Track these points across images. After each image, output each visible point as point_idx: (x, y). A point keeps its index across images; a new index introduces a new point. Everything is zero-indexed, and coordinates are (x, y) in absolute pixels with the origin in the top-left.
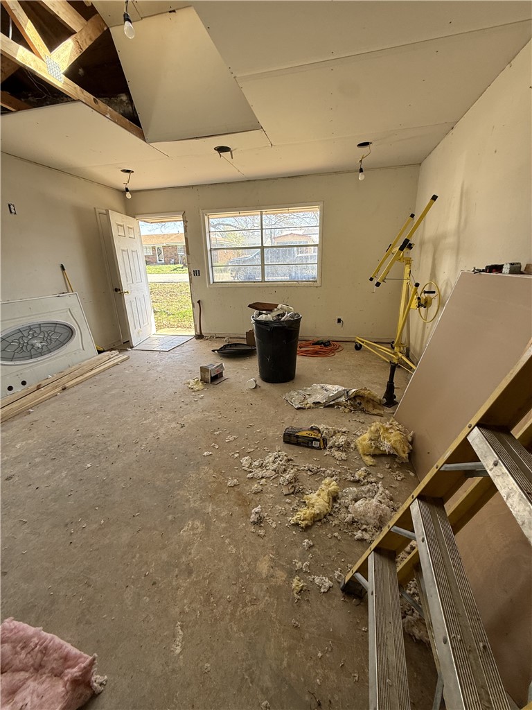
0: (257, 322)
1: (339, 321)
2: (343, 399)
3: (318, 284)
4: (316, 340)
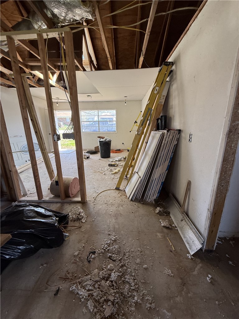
0: (100, 141)
1: (123, 143)
2: (122, 159)
3: (116, 132)
4: (116, 149)
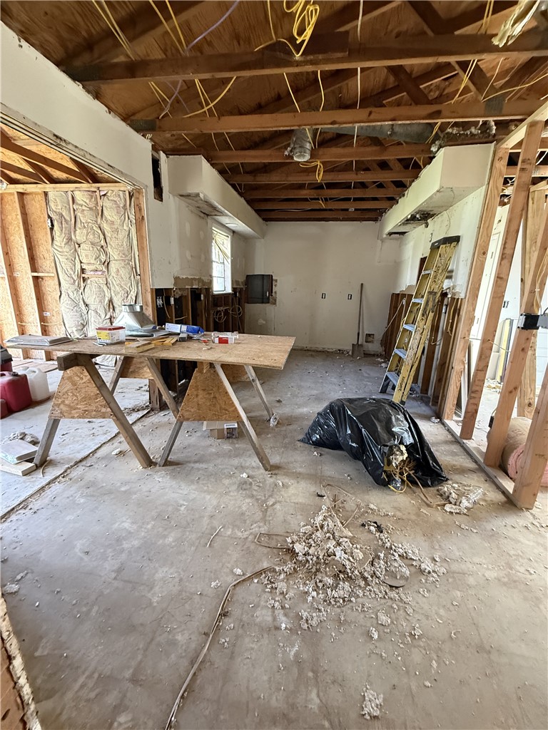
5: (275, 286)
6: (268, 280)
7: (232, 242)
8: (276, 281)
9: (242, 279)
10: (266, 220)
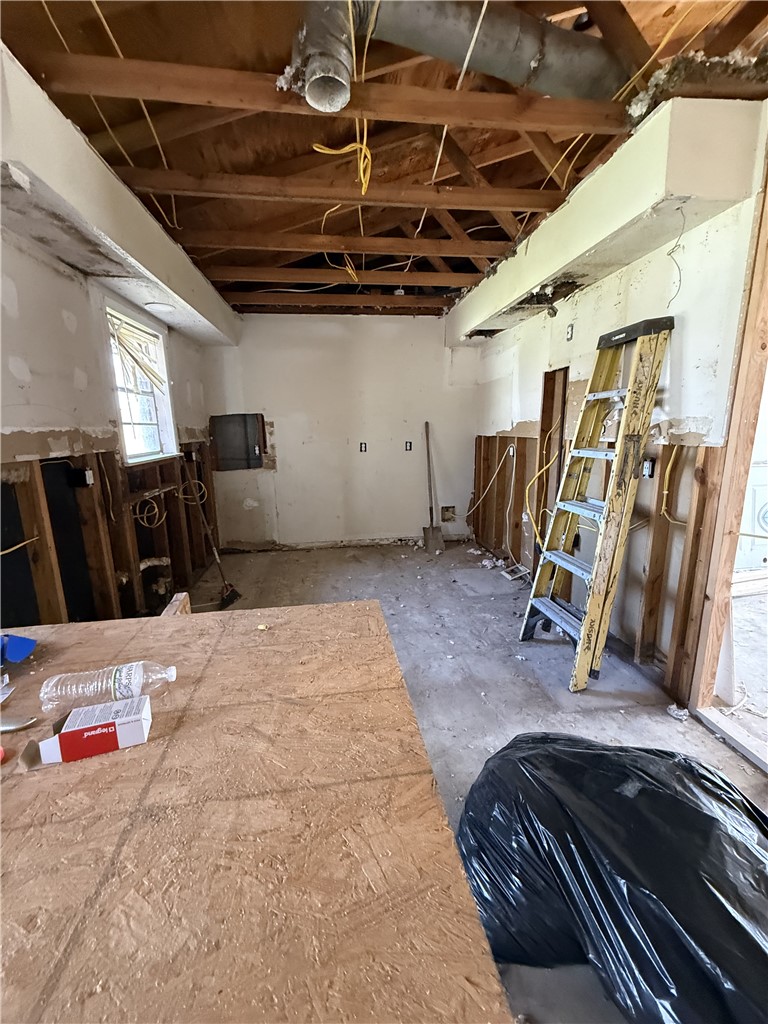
5: (271, 434)
6: (255, 425)
7: (167, 348)
8: (272, 425)
9: (200, 424)
10: (240, 309)
